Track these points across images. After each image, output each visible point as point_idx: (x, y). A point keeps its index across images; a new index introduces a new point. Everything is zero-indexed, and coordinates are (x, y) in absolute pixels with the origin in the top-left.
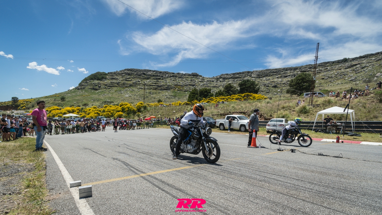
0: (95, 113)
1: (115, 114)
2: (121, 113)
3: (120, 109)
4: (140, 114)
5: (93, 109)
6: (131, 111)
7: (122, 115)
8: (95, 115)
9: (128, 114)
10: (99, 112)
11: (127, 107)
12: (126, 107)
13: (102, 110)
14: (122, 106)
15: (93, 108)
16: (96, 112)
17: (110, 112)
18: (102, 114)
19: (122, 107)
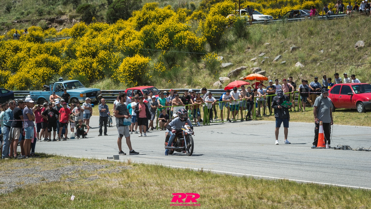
0: (39, 65)
1: (116, 67)
2: (139, 59)
3: (136, 41)
4: (220, 58)
5: (29, 45)
6: (180, 47)
7: (143, 67)
8: (41, 71)
9: (171, 61)
10: (54, 59)
11: (167, 30)
12: (160, 28)
13: (65, 49)
14: (146, 28)
15: (29, 40)
16: (40, 58)
17: (94, 55)
18: (65, 67)
19: (146, 33)
